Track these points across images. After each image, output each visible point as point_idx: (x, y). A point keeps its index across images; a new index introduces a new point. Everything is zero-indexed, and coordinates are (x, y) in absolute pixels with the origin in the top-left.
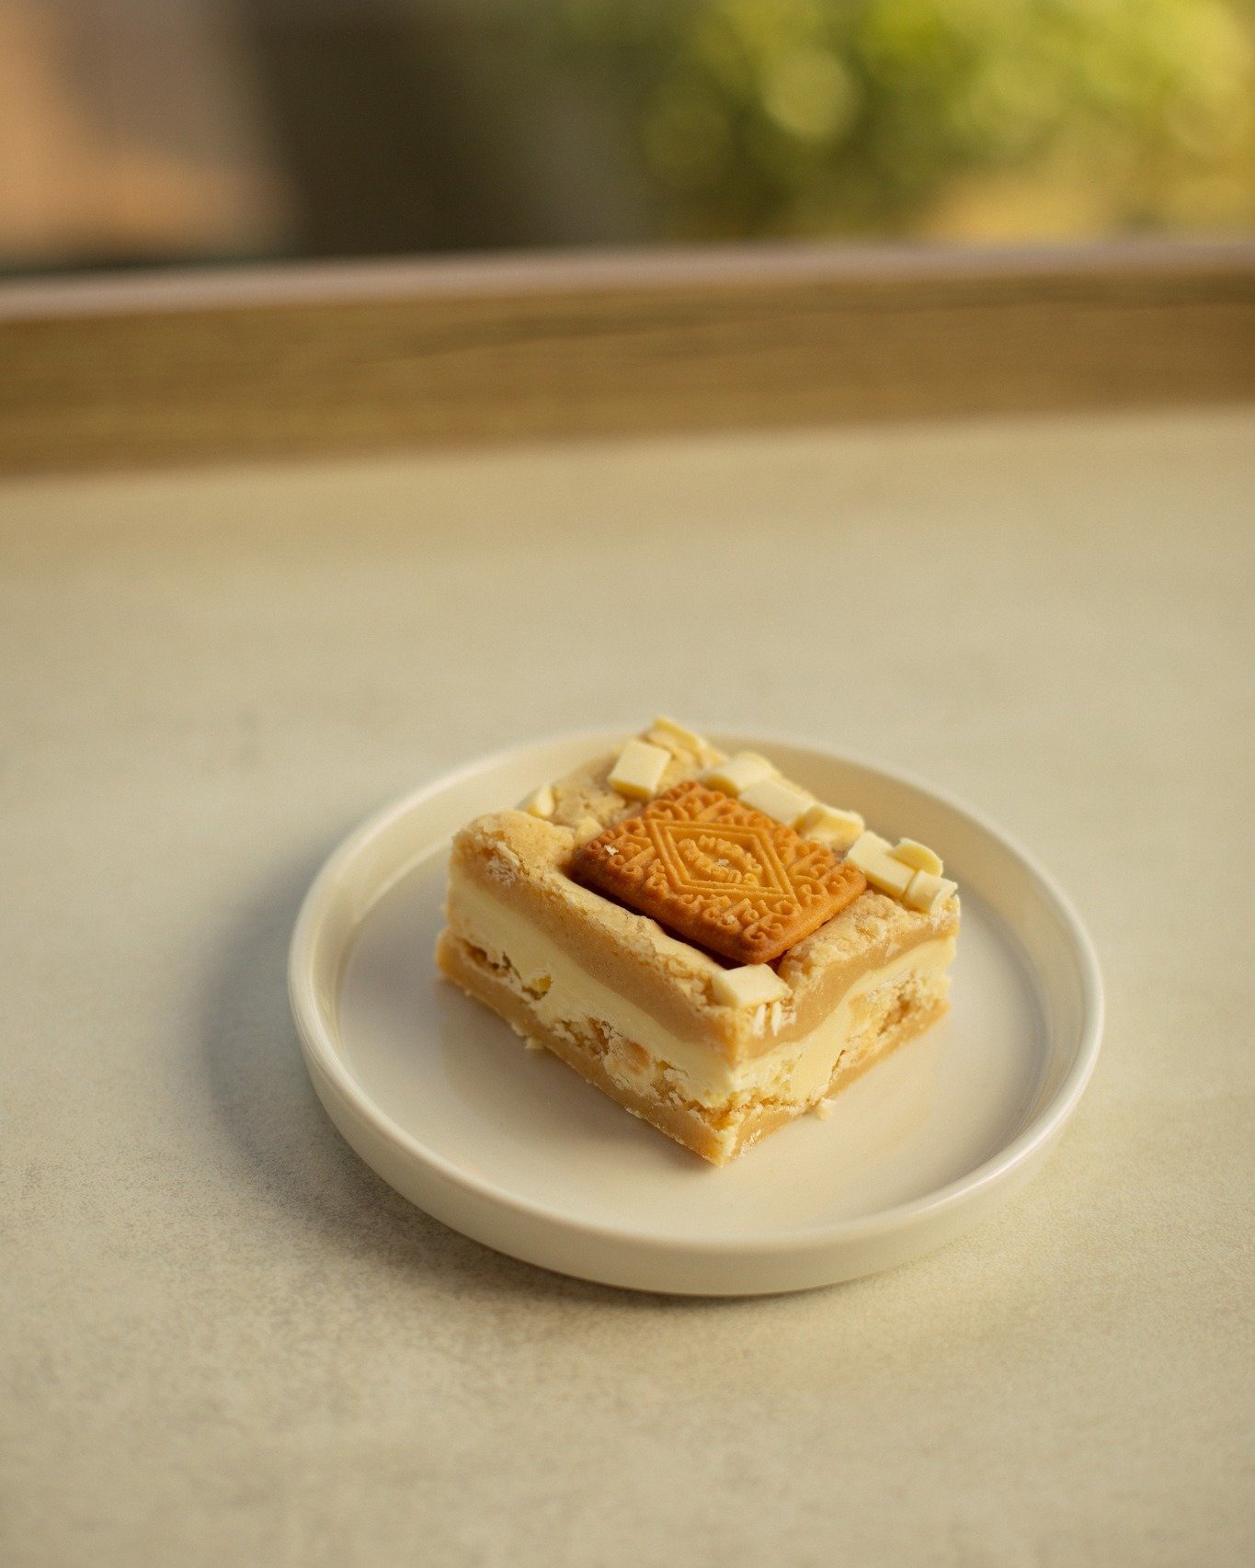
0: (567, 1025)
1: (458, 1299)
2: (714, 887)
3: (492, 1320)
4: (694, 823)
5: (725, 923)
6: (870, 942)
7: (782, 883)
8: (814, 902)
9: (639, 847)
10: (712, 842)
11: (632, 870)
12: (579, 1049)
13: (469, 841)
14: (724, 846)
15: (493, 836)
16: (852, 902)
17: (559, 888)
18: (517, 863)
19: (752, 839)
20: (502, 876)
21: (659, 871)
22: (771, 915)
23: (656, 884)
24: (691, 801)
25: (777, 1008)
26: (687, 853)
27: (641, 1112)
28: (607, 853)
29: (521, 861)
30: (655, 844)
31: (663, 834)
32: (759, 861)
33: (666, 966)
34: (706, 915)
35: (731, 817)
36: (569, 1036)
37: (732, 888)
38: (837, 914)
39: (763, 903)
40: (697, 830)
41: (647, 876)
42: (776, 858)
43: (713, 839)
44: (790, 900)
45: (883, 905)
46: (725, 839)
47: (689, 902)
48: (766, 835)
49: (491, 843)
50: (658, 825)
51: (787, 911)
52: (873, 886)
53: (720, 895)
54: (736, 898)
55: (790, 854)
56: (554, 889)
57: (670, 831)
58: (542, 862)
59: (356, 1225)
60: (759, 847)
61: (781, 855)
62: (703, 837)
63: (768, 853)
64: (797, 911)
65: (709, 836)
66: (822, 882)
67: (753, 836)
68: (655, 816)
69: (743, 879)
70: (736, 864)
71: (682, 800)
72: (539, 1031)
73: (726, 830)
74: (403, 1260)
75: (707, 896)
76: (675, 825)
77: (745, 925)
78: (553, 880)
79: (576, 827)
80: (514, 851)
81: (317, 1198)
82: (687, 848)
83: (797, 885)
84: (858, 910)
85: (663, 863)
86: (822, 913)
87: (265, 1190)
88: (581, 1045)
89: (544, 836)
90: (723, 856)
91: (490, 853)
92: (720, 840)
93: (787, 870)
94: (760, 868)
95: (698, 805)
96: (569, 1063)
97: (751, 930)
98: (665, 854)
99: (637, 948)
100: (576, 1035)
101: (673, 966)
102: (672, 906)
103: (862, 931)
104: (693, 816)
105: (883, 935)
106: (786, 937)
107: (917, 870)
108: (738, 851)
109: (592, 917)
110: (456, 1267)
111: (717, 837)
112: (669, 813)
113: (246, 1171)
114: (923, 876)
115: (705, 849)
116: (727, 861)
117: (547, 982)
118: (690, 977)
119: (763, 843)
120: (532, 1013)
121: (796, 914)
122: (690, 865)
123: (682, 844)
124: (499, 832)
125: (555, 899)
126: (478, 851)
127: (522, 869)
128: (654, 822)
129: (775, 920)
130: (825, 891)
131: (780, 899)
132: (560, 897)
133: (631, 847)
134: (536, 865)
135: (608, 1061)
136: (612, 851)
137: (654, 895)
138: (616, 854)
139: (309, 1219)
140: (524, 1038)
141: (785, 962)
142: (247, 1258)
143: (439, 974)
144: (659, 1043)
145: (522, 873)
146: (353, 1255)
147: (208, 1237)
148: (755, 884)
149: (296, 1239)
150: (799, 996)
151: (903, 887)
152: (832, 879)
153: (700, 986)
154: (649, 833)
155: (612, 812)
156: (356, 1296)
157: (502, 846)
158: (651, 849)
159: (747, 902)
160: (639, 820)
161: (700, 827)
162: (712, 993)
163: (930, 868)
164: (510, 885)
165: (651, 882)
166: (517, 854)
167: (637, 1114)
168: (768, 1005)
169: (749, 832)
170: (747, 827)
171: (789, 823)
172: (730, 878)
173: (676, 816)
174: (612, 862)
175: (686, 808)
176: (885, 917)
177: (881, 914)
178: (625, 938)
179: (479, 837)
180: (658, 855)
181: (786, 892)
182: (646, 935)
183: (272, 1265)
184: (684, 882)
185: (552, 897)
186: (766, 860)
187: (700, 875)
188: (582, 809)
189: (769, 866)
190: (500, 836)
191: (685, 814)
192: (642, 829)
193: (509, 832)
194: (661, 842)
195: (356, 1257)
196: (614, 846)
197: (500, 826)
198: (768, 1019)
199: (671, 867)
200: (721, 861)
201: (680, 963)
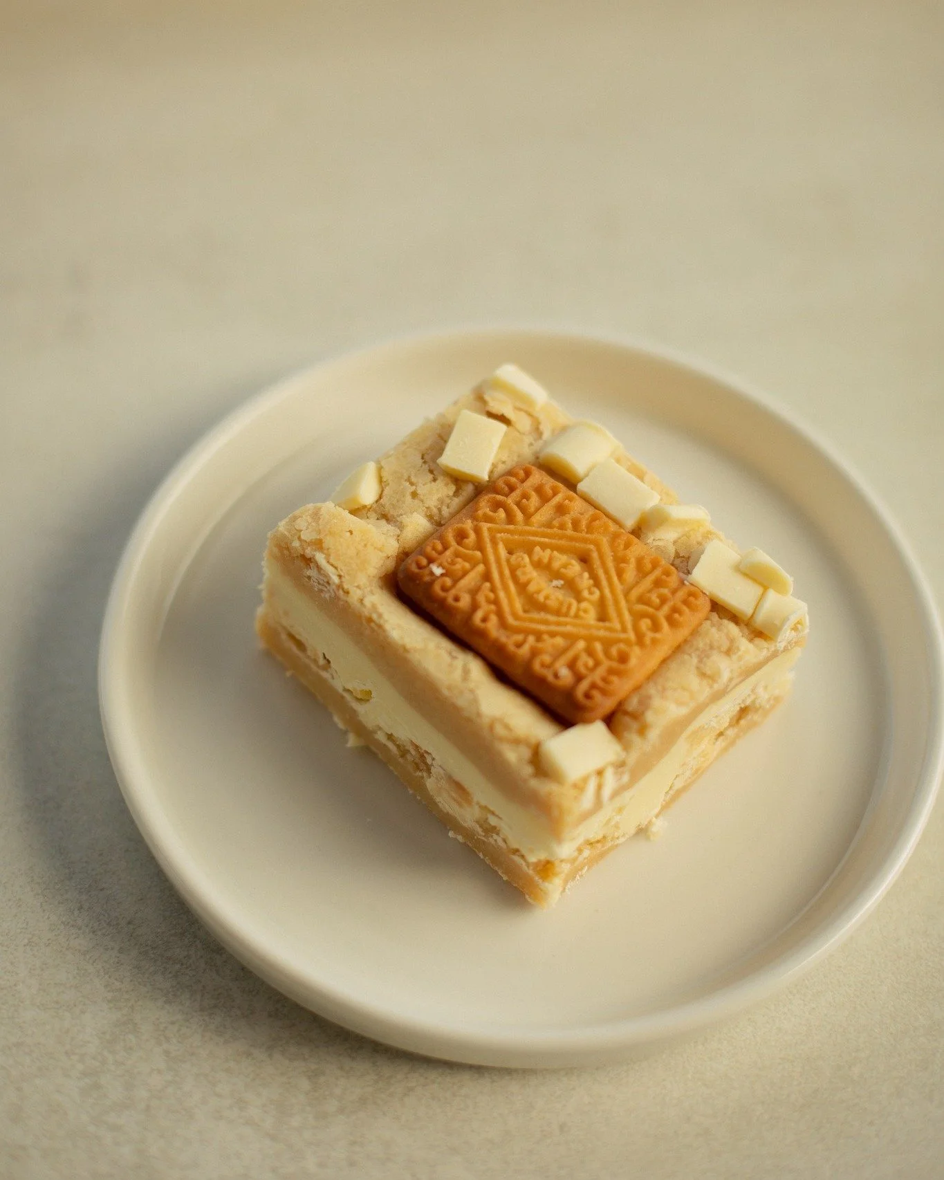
0: (390, 737)
1: (270, 1056)
2: (546, 622)
3: (305, 1084)
4: (527, 528)
5: (556, 676)
6: (711, 687)
7: (620, 615)
8: (654, 642)
9: (467, 565)
10: (545, 555)
11: (457, 599)
12: (401, 760)
13: (286, 543)
14: (560, 559)
15: (310, 543)
16: (695, 632)
17: (380, 616)
18: (336, 580)
19: (590, 550)
20: (320, 587)
21: (489, 602)
22: (606, 664)
23: (484, 620)
24: (525, 496)
25: (609, 776)
26: (519, 573)
27: (464, 837)
28: (432, 573)
29: (340, 576)
30: (485, 562)
31: (494, 542)
32: (597, 584)
33: (491, 728)
34: (537, 666)
35: (567, 519)
36: (390, 745)
37: (566, 624)
38: (678, 649)
39: (598, 647)
40: (532, 538)
41: (475, 607)
42: (615, 579)
43: (548, 551)
44: (627, 642)
45: (727, 635)
46: (561, 550)
47: (519, 645)
48: (605, 541)
49: (309, 552)
50: (489, 529)
51: (623, 658)
52: (717, 607)
53: (553, 635)
54: (572, 639)
55: (630, 574)
56: (375, 616)
57: (502, 541)
58: (362, 579)
59: (169, 958)
60: (597, 563)
61: (620, 574)
62: (537, 549)
63: (607, 572)
64: (635, 654)
65: (544, 547)
66: (661, 615)
67: (592, 547)
68: (488, 519)
69: (578, 610)
70: (571, 586)
71: (516, 495)
72: (361, 730)
73: (561, 538)
74: (215, 1006)
75: (539, 636)
76: (508, 531)
77: (579, 678)
78: (374, 606)
79: (401, 527)
80: (332, 565)
81: (129, 923)
82: (519, 566)
83: (637, 617)
84: (701, 645)
85: (493, 590)
86: (663, 651)
87: (76, 913)
88: (403, 756)
89: (365, 545)
90: (557, 575)
91: (308, 561)
92: (555, 553)
93: (627, 594)
94: (597, 593)
95: (534, 500)
96: (391, 768)
97: (584, 686)
98: (495, 575)
99: (461, 702)
100: (398, 746)
101: (500, 730)
102: (500, 649)
103: (703, 675)
104: (528, 516)
105: (726, 676)
106: (621, 687)
107: (766, 588)
108: (575, 567)
109: (415, 657)
110: (270, 1016)
111: (553, 548)
112: (501, 514)
113: (57, 887)
114: (772, 595)
115: (538, 565)
116: (562, 582)
117: (369, 693)
118: (517, 742)
119: (601, 557)
120: (355, 711)
121: (633, 661)
122: (522, 587)
123: (513, 558)
124: (316, 539)
125: (376, 628)
126: (295, 555)
127: (340, 587)
128: (485, 527)
129: (611, 671)
130: (665, 625)
131: (619, 641)
132: (380, 626)
133: (461, 565)
134: (356, 584)
135: (430, 784)
136: (438, 571)
137: (482, 634)
138: (442, 575)
139: (121, 951)
140: (345, 733)
141: (619, 716)
142: (57, 1002)
143: (261, 645)
144: (483, 792)
145: (341, 592)
146: (164, 999)
147: (17, 974)
148: (591, 617)
149: (107, 976)
150: (633, 758)
151: (749, 611)
152: (675, 610)
153: (526, 753)
154: (480, 546)
155: (441, 501)
156: (167, 1053)
157: (320, 558)
158: (481, 568)
159: (581, 645)
160: (468, 525)
161: (535, 534)
162: (539, 763)
163: (780, 587)
164: (328, 599)
165: (479, 615)
166: (336, 568)
167: (460, 838)
168: (600, 773)
169: (585, 541)
170: (584, 534)
171: (630, 523)
172: (564, 610)
173: (510, 519)
174: (437, 588)
175: (518, 504)
176: (729, 652)
177: (724, 648)
178: (449, 688)
179: (296, 544)
180: (487, 577)
181: (624, 630)
182: (472, 685)
183: (83, 1012)
184: (516, 617)
185: (372, 625)
186: (604, 583)
187: (533, 604)
188: (408, 498)
189: (607, 592)
190: (319, 545)
191: (519, 516)
192: (472, 537)
193: (328, 542)
194: (492, 558)
195: (168, 1002)
196: (440, 565)
197: (319, 532)
198: (599, 787)
199: (502, 595)
200: (555, 583)
201: (507, 727)
